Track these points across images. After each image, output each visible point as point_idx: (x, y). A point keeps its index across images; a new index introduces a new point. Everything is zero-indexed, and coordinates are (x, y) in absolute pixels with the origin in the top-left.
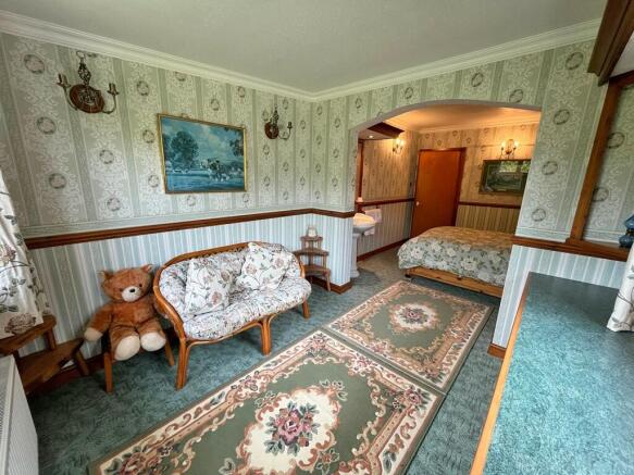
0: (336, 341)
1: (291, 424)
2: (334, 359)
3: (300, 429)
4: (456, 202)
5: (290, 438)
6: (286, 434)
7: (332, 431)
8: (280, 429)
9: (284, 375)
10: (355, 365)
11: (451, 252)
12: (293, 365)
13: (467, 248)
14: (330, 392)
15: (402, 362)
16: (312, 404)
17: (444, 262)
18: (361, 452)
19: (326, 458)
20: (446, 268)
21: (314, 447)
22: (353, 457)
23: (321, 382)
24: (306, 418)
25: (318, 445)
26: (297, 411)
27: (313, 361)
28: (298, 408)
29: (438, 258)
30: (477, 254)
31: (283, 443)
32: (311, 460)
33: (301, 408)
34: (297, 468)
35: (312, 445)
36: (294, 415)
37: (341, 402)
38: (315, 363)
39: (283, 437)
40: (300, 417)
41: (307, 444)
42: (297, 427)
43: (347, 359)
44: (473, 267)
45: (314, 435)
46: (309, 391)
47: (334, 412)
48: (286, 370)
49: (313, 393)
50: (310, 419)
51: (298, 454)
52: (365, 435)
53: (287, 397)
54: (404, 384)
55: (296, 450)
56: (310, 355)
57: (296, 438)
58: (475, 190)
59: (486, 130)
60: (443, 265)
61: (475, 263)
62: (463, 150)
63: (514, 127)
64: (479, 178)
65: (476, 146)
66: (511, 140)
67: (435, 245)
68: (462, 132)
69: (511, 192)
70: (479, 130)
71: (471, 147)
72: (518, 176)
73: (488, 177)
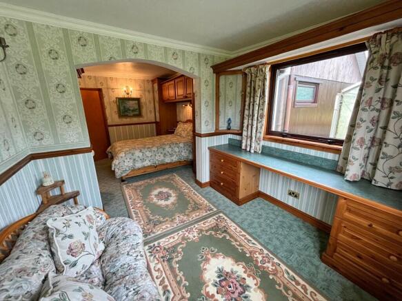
0: (164, 240)
1: (230, 287)
2: (181, 246)
3: (234, 281)
4: (106, 126)
5: (240, 289)
6: (238, 291)
7: (236, 262)
8: (233, 296)
9: (185, 286)
10: (191, 236)
11: (148, 154)
12: (175, 276)
13: (155, 149)
14: (209, 256)
15: (196, 216)
16: (216, 269)
17: (147, 161)
18: (248, 252)
19: (252, 270)
20: (149, 164)
21: (246, 275)
22: (250, 256)
23: (199, 260)
24: (227, 275)
25: (245, 272)
26: (220, 281)
27: (177, 259)
28: (218, 280)
30: (161, 150)
31: (244, 295)
32: (254, 278)
33: (219, 277)
34: (259, 288)
35: (245, 276)
36: (224, 283)
37: (218, 252)
38: (180, 258)
39: (240, 294)
40: (225, 279)
41: (244, 279)
42: (232, 283)
43: (183, 239)
44: (162, 158)
45: (238, 273)
46: (205, 269)
47: (224, 257)
48: (179, 283)
49: (207, 266)
50: (227, 273)
51: (250, 285)
52: (239, 248)
53: (208, 286)
54: (211, 221)
55: (248, 286)
56: (169, 260)
57: (240, 285)
58: (116, 116)
59: (111, 79)
60: (147, 163)
61: (162, 155)
62: (100, 90)
63: (126, 79)
64: (116, 109)
65: (108, 89)
66: (127, 87)
67: (138, 153)
68: (95, 77)
69: (135, 116)
70: (106, 78)
71: (105, 88)
72: (136, 107)
73: (122, 108)
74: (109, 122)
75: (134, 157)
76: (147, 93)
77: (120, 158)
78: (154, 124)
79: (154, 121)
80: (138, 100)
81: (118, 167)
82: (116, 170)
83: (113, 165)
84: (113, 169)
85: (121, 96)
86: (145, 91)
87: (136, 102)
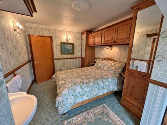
4: (53, 59)
17: (86, 96)
20: (87, 98)
29: (82, 95)
44: (97, 92)
58: (59, 53)
59: (59, 31)
61: (97, 89)
62: (51, 37)
63: (67, 31)
64: (59, 49)
65: (56, 36)
66: (67, 36)
67: (79, 89)
68: (49, 29)
69: (70, 53)
70: (56, 30)
71: (54, 36)
72: (71, 48)
73: (63, 49)
74: (55, 57)
75: (75, 94)
76: (78, 40)
77: (64, 95)
78: (80, 59)
79: (80, 57)
80: (73, 44)
81: (61, 105)
82: (60, 108)
83: (57, 103)
84: (56, 106)
85: (63, 42)
86: (77, 39)
87: (72, 45)
